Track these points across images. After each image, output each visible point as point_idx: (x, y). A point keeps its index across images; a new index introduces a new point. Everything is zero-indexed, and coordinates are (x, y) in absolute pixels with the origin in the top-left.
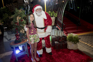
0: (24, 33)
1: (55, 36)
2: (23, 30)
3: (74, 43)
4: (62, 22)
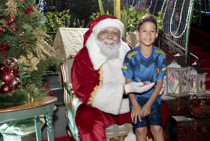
0: (36, 69)
1: (168, 95)
2: (30, 56)
4: (186, 49)
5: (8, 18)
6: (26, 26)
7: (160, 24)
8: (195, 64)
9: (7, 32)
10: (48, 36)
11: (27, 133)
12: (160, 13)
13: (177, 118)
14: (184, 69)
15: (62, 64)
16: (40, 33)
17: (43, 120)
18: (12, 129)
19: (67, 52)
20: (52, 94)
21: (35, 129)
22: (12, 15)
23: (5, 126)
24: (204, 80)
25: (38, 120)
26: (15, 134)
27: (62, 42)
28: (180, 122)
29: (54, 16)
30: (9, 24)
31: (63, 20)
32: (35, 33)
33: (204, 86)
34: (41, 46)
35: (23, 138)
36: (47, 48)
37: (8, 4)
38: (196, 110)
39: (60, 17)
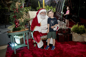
0: (23, 22)
2: (22, 19)
3: (80, 35)
4: (62, 17)
5: (16, 9)
6: (21, 11)
7: (55, 10)
8: (64, 20)
9: (16, 13)
10: (26, 14)
11: (21, 38)
12: (55, 7)
13: (59, 34)
14: (61, 22)
15: (29, 20)
16: (24, 13)
17: (25, 34)
18: (17, 37)
20: (27, 28)
21: (23, 37)
22: (17, 8)
23: (16, 36)
24: (66, 24)
25: (24, 34)
26: (18, 38)
28: (59, 35)
30: (17, 11)
32: (23, 13)
33: (66, 26)
34: (24, 16)
35: (20, 39)
36: (26, 17)
37: (16, 6)
38: (64, 32)
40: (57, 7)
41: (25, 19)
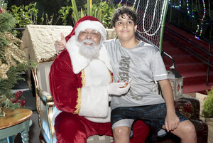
4: (159, 49)
8: (173, 67)
19: (36, 53)
24: (181, 84)
27: (31, 41)
29: (19, 11)
31: (29, 15)
33: (181, 90)
34: (11, 51)
39: (25, 11)
40: (141, 10)
41: (14, 63)
